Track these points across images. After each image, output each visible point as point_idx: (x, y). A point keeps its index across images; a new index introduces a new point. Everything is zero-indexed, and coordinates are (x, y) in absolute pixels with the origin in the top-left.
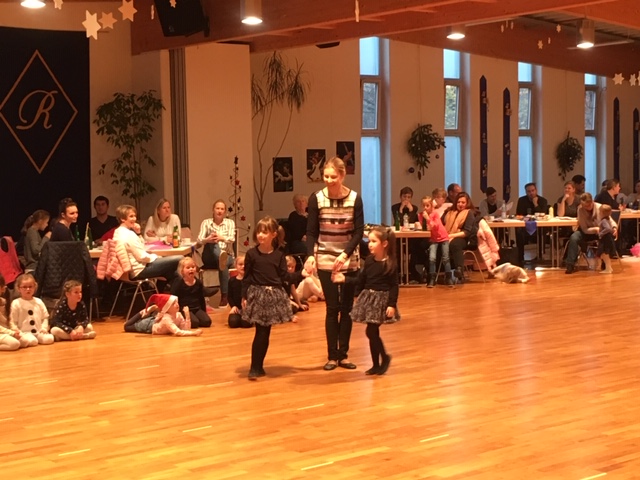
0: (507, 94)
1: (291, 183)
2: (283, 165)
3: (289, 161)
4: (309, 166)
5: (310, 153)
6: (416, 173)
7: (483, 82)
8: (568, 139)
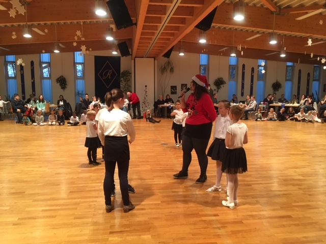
0: (253, 69)
1: (176, 92)
2: (174, 88)
3: (176, 87)
4: (182, 88)
5: (182, 85)
6: (216, 91)
7: (244, 66)
8: (277, 82)
